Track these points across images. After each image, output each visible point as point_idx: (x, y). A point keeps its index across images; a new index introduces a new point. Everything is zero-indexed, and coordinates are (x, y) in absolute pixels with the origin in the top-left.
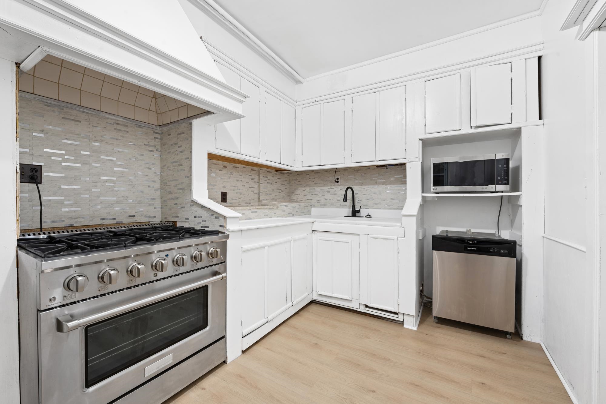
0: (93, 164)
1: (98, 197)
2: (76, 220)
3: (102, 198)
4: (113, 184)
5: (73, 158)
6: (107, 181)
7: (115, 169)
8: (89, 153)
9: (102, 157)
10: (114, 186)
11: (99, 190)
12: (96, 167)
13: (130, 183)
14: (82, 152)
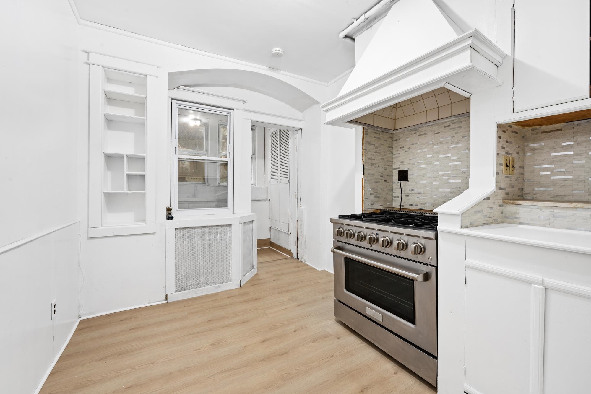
0: (435, 163)
1: (437, 189)
2: (424, 205)
3: (440, 190)
4: (448, 178)
5: (423, 161)
6: (443, 175)
7: (450, 164)
8: (431, 156)
9: (440, 156)
10: (449, 179)
11: (438, 183)
12: (436, 165)
13: (463, 175)
14: (428, 156)
